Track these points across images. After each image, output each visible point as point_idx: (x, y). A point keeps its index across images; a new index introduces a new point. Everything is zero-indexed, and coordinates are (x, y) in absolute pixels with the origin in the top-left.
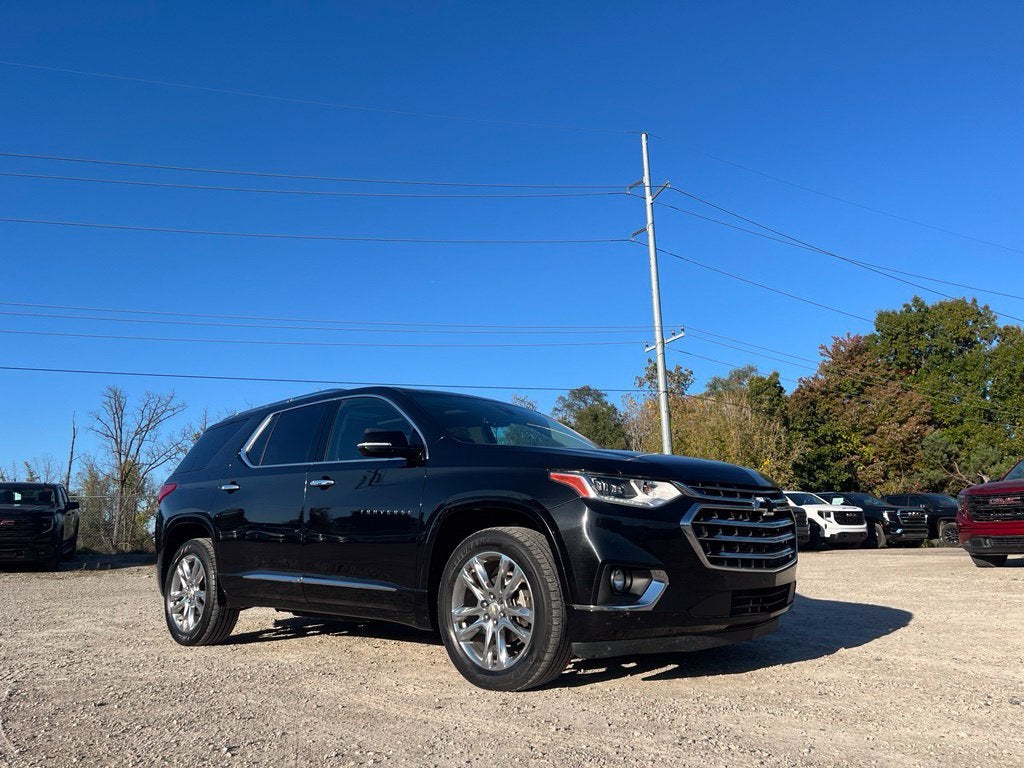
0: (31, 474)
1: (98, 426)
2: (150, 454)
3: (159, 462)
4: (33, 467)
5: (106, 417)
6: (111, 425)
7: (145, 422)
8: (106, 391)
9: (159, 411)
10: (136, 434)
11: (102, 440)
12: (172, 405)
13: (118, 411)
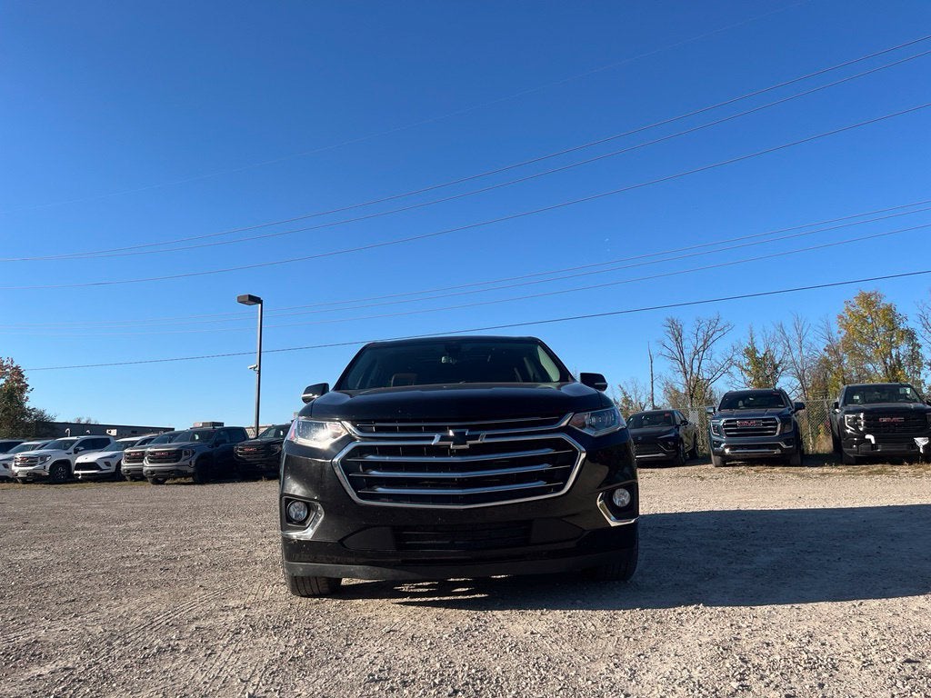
0: (625, 394)
1: (665, 351)
2: (709, 370)
3: (716, 376)
4: (625, 389)
5: (671, 343)
6: (675, 349)
7: (701, 343)
8: (666, 322)
9: (710, 333)
10: (695, 355)
11: (669, 363)
12: (720, 326)
13: (678, 338)
